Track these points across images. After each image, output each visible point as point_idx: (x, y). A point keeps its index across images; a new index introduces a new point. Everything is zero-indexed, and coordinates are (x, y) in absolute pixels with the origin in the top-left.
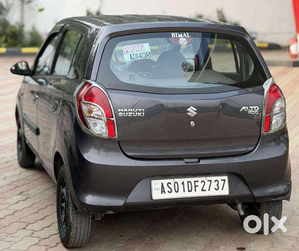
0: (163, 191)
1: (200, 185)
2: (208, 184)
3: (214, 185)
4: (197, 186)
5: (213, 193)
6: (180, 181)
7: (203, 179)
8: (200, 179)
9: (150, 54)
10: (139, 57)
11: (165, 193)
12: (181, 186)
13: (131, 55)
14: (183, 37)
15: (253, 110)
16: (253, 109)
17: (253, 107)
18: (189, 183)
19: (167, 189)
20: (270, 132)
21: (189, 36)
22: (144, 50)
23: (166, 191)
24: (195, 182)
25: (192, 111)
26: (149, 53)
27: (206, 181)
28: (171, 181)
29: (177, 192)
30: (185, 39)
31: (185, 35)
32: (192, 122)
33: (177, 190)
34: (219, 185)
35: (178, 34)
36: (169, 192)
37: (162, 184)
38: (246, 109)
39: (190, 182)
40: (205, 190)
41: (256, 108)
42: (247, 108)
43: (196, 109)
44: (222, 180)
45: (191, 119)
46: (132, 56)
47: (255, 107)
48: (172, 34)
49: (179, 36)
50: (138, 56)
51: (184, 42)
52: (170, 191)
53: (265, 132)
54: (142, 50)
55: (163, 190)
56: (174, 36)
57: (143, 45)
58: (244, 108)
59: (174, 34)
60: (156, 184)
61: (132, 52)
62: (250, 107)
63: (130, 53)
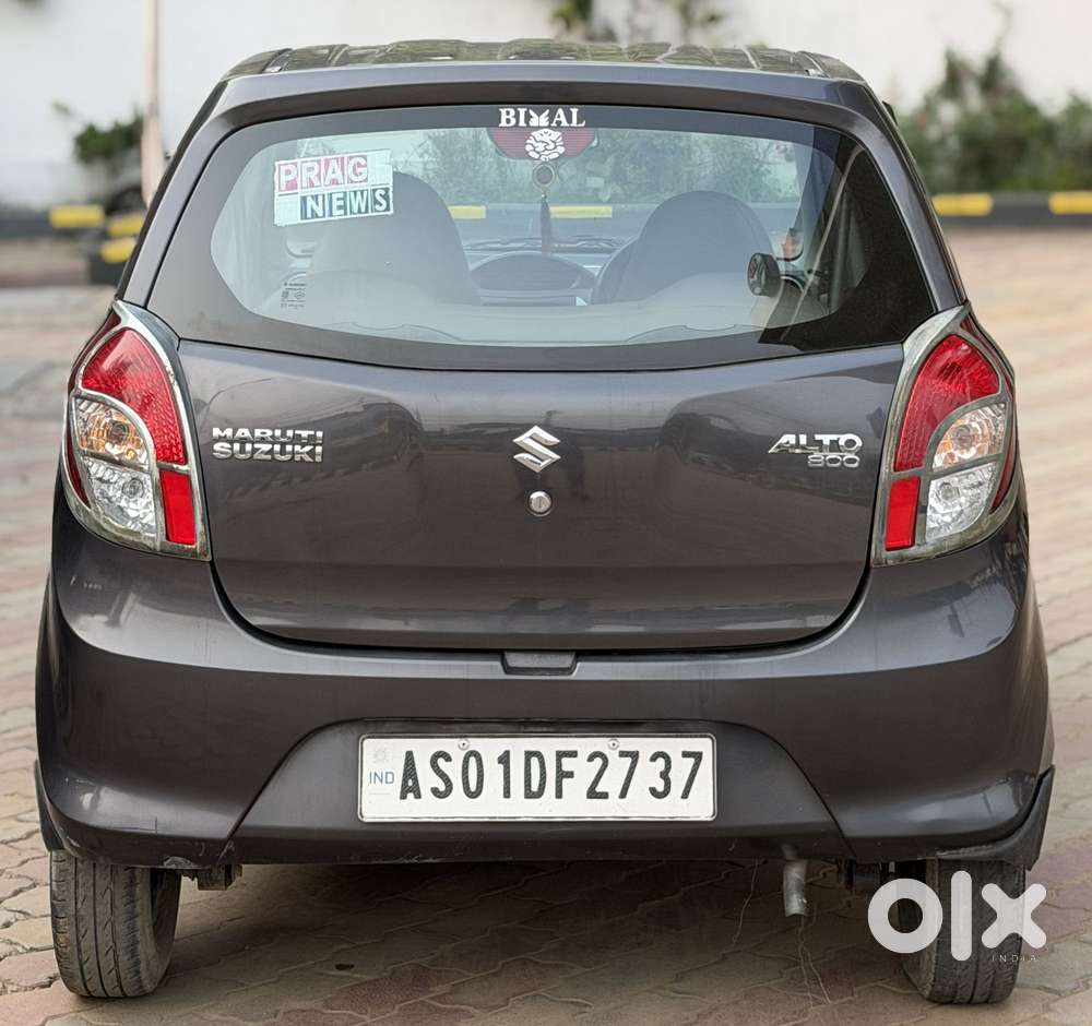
0: (410, 786)
1: (584, 771)
2: (619, 767)
3: (648, 774)
4: (570, 775)
5: (640, 807)
6: (490, 748)
7: (601, 744)
8: (585, 745)
9: (386, 197)
10: (339, 208)
11: (418, 796)
12: (493, 772)
13: (304, 199)
14: (549, 127)
15: (831, 451)
16: (834, 446)
17: (834, 437)
18: (535, 761)
19: (427, 779)
20: (913, 551)
21: (579, 121)
22: (366, 180)
23: (425, 789)
24: (560, 755)
25: (537, 449)
26: (383, 193)
27: (613, 756)
28: (454, 746)
29: (473, 795)
30: (556, 135)
31: (563, 119)
32: (535, 496)
33: (473, 787)
34: (671, 775)
35: (531, 112)
36: (435, 791)
37: (409, 755)
38: (798, 445)
39: (538, 755)
40: (605, 796)
41: (850, 443)
42: (803, 439)
43: (554, 440)
44: (686, 754)
45: (530, 480)
46: (310, 202)
47: (843, 439)
48: (503, 111)
49: (534, 122)
50: (336, 203)
51: (552, 146)
52: (442, 787)
53: (888, 550)
54: (354, 178)
55: (410, 783)
56: (508, 121)
57: (365, 157)
58: (789, 439)
59: (512, 112)
60: (382, 756)
61: (312, 185)
62: (818, 437)
63: (301, 192)
